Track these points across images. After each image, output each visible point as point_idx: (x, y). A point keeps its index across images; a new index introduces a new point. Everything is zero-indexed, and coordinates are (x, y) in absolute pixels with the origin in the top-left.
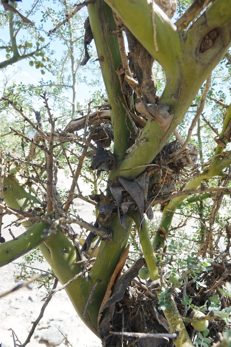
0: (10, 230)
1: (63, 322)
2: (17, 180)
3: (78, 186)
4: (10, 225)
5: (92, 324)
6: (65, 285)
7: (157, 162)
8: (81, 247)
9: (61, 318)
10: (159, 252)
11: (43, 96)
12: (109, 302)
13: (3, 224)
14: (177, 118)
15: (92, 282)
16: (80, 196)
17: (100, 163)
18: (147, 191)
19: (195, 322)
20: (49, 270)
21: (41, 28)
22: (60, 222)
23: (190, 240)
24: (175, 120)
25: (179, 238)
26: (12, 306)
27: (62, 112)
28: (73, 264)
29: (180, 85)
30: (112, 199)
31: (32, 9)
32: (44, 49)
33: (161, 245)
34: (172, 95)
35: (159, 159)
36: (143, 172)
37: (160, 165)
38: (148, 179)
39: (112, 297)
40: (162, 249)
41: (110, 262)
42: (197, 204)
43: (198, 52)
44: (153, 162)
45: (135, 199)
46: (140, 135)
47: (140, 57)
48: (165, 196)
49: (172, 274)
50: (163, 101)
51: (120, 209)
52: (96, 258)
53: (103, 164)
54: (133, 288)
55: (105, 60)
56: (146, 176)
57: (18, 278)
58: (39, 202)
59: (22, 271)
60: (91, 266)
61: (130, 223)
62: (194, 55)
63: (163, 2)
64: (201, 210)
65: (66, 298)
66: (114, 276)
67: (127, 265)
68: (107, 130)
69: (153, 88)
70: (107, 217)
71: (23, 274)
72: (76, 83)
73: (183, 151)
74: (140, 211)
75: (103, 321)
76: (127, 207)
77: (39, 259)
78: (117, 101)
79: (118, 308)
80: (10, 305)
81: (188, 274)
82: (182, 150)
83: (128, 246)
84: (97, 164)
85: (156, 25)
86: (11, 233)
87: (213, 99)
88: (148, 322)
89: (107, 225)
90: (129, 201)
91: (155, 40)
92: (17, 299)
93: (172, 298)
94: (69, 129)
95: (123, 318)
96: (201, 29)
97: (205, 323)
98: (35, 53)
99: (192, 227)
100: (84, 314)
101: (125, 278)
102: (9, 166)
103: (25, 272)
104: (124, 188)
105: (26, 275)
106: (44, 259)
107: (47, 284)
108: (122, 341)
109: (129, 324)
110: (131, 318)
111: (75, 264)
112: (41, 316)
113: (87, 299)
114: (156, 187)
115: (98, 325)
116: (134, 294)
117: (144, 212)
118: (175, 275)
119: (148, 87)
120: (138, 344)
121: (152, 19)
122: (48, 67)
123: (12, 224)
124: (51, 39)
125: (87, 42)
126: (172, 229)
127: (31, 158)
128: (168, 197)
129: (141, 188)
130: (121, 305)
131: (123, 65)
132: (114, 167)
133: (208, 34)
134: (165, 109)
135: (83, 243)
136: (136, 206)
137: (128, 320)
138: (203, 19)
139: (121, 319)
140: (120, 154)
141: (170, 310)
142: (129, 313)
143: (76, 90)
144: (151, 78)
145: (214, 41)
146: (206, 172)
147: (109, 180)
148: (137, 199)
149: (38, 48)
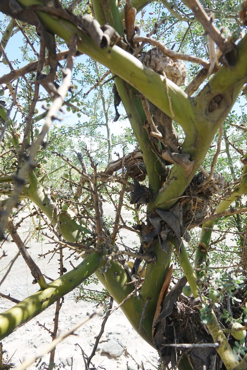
0: (70, 262)
1: (121, 335)
2: (69, 214)
3: (121, 218)
4: (70, 257)
5: (148, 337)
6: (121, 304)
7: (187, 193)
8: (130, 270)
9: (119, 331)
10: (202, 267)
11: (85, 148)
12: (160, 317)
13: (63, 256)
14: (198, 161)
15: (143, 300)
16: (125, 226)
17: (139, 199)
18: (182, 218)
19: (234, 333)
20: (103, 289)
21: (73, 78)
22: (112, 257)
23: (231, 252)
24: (197, 163)
25: (220, 250)
26: (73, 322)
27: (98, 145)
28: (125, 285)
29: (196, 138)
30: (152, 228)
31: (65, 64)
32: (78, 95)
33: (203, 259)
34: (191, 145)
35: (189, 191)
36: (177, 203)
37: (190, 196)
38: (182, 208)
39: (162, 313)
40: (204, 263)
41: (157, 282)
42: (234, 217)
43: (207, 112)
44: (184, 194)
45: (172, 227)
46: (169, 173)
47: (161, 118)
48: (199, 220)
49: (211, 291)
50: (185, 150)
51: (160, 236)
52: (144, 278)
53: (141, 199)
54: (180, 302)
55: (133, 116)
56: (179, 206)
57: (78, 298)
58: (89, 232)
59: (81, 292)
60: (141, 286)
61: (170, 246)
62: (204, 116)
63: (174, 74)
64: (238, 222)
65: (121, 312)
66: (162, 293)
67: (173, 282)
68: (141, 167)
69: (175, 140)
70: (149, 243)
71: (82, 294)
72: (109, 121)
73: (210, 182)
74: (178, 237)
75: (157, 334)
76: (165, 235)
77: (95, 281)
78: (146, 147)
79: (169, 322)
80: (71, 322)
81: (224, 291)
82: (208, 181)
83: (171, 266)
84: (136, 200)
85: (170, 98)
86: (71, 264)
87: (234, 125)
88: (198, 333)
89: (150, 250)
90: (167, 229)
91: (171, 109)
92: (76, 316)
93: (213, 312)
94: (109, 171)
95: (175, 330)
96: (207, 96)
97: (243, 333)
98: (71, 100)
99: (231, 239)
100: (139, 329)
101: (172, 296)
102: (61, 203)
103: (83, 292)
104: (161, 218)
105: (84, 295)
106: (99, 281)
107: (103, 302)
108: (176, 351)
109: (181, 335)
110: (181, 330)
111: (127, 285)
112: (102, 331)
113: (141, 315)
114: (189, 213)
115: (153, 338)
116: (182, 308)
117: (182, 236)
118: (214, 292)
119: (170, 140)
120: (191, 353)
121: (166, 93)
122: (83, 110)
123: (71, 256)
124: (83, 86)
125: (116, 105)
126: (212, 244)
127: (78, 196)
128: (201, 221)
129: (176, 217)
130: (171, 319)
131: (149, 122)
132: (151, 200)
133: (214, 99)
134: (187, 157)
135: (132, 267)
136: (174, 233)
137: (179, 332)
138: (207, 89)
139: (173, 331)
140: (154, 188)
141: (212, 323)
142: (179, 326)
143: (109, 127)
144: (172, 132)
145: (219, 103)
146: (237, 190)
147: (147, 211)
148: (173, 227)
149: (73, 95)
